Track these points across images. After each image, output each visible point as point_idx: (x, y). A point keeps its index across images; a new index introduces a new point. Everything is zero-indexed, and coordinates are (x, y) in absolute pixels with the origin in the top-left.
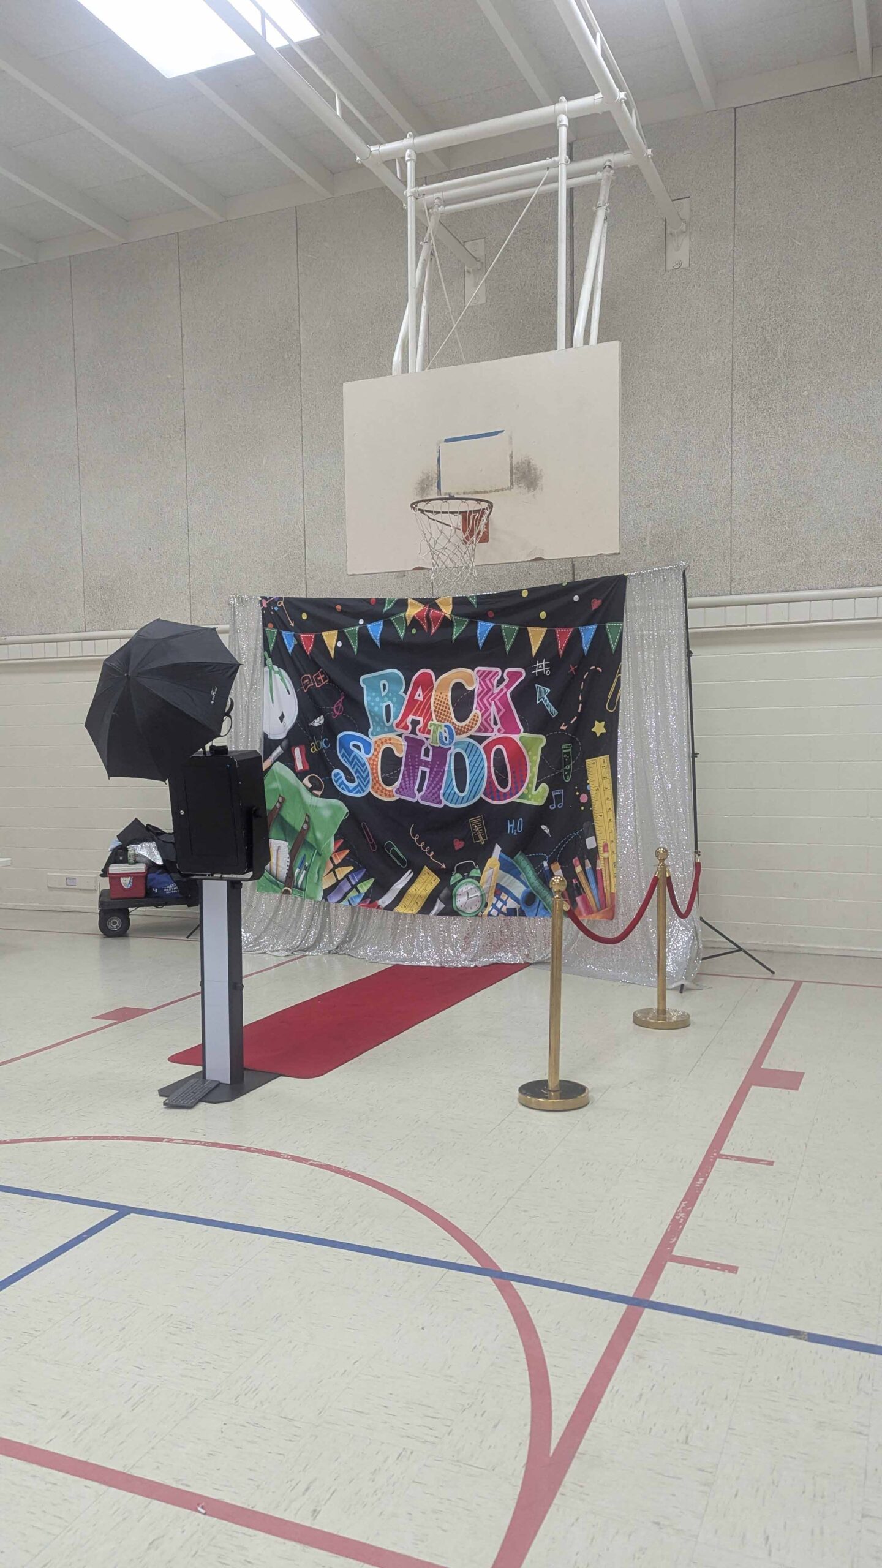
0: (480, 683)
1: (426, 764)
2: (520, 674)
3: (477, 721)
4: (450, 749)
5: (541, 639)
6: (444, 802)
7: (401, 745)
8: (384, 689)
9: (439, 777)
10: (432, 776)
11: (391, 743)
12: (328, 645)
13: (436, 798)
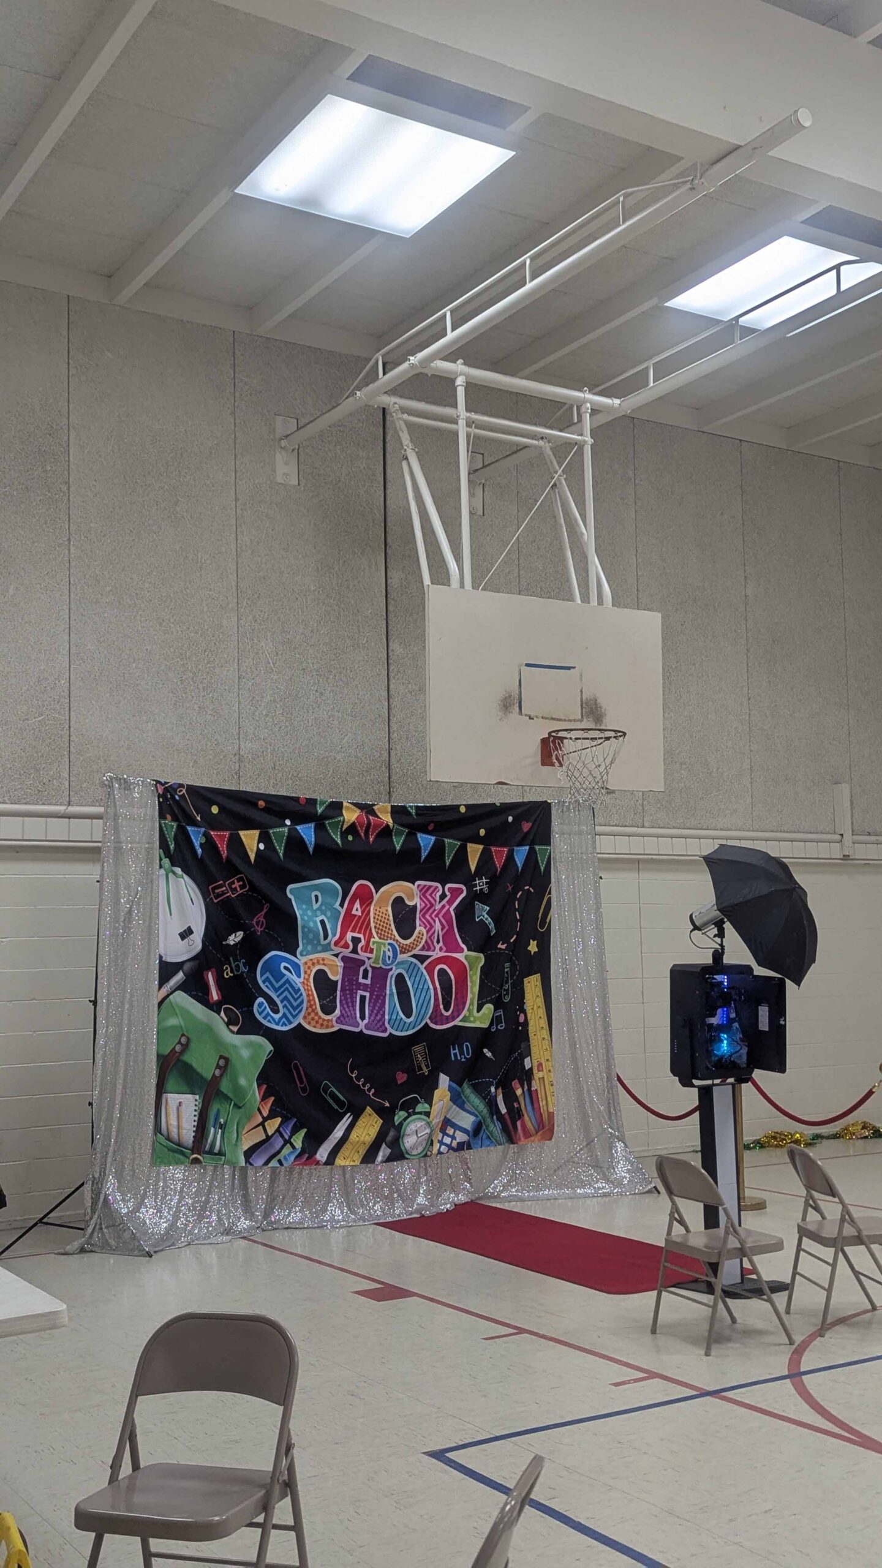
0: (421, 898)
1: (365, 987)
2: (460, 891)
3: (422, 939)
4: (391, 969)
5: (478, 856)
6: (390, 1030)
7: (337, 966)
8: (317, 900)
9: (380, 1001)
10: (373, 1001)
11: (324, 964)
12: (247, 847)
13: (381, 1026)
